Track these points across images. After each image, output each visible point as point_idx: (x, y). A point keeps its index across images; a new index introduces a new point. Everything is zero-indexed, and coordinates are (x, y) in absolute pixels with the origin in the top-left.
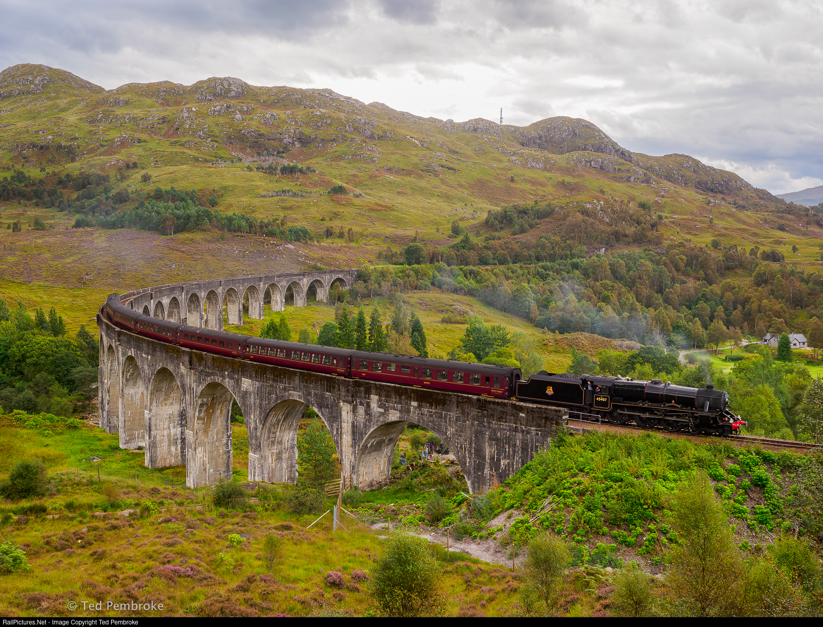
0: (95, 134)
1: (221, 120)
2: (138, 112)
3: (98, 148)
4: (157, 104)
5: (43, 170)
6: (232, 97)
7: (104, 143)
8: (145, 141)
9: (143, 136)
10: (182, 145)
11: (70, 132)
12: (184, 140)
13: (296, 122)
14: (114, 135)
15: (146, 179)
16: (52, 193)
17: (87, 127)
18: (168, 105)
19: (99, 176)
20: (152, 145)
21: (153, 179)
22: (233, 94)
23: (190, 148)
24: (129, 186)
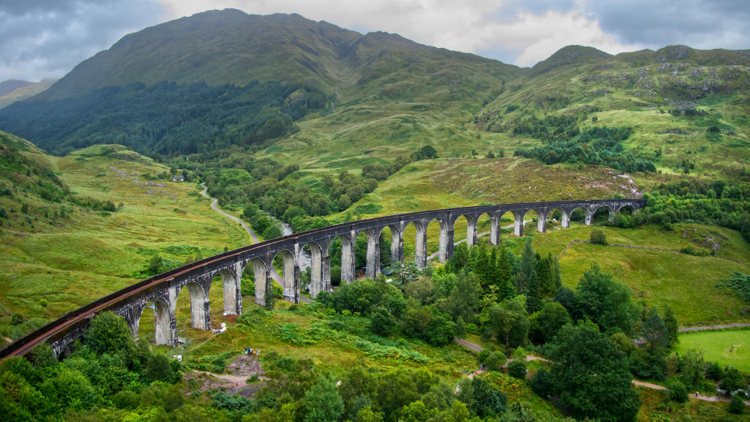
0: (585, 89)
1: (663, 76)
2: (615, 73)
4: (629, 66)
5: (545, 114)
6: (680, 58)
7: (587, 95)
8: (612, 92)
9: (611, 89)
10: (633, 95)
11: (570, 89)
12: (635, 90)
13: (714, 75)
14: (595, 89)
15: (595, 119)
16: (543, 129)
17: (581, 84)
18: (636, 66)
19: (572, 118)
20: (614, 95)
21: (599, 119)
22: (680, 56)
23: (637, 96)
24: (584, 124)
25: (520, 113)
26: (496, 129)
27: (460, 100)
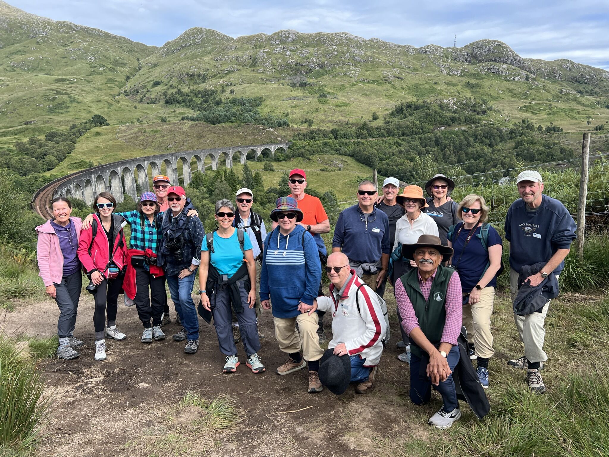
0: (217, 67)
2: (240, 54)
3: (217, 75)
4: (250, 48)
5: (189, 88)
7: (220, 72)
8: (240, 70)
9: (240, 67)
10: (257, 71)
11: (206, 67)
12: (258, 68)
14: (226, 67)
15: (232, 92)
16: (191, 100)
17: (214, 63)
18: (256, 48)
20: (243, 73)
22: (290, 39)
24: (224, 96)
25: (166, 87)
26: (148, 101)
27: (102, 74)
